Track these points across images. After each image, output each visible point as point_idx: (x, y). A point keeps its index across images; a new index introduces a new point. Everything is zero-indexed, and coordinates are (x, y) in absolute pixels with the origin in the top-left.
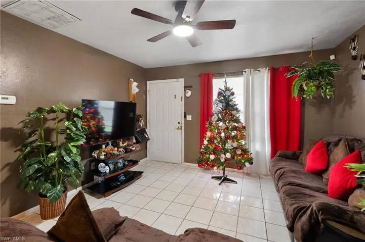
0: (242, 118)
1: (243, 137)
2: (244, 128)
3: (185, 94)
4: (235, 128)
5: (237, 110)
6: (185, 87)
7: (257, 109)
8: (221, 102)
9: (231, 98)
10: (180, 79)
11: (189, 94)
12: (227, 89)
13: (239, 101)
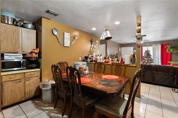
0: (152, 57)
1: (152, 62)
2: (153, 60)
3: (134, 51)
4: (150, 60)
5: (151, 56)
6: (134, 49)
7: (157, 55)
8: (146, 53)
9: (149, 52)
10: (132, 47)
11: (135, 51)
12: (148, 50)
13: (151, 53)
